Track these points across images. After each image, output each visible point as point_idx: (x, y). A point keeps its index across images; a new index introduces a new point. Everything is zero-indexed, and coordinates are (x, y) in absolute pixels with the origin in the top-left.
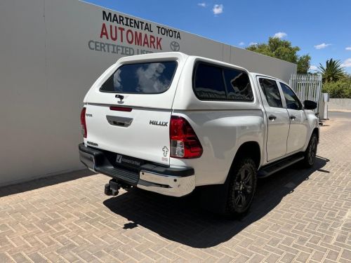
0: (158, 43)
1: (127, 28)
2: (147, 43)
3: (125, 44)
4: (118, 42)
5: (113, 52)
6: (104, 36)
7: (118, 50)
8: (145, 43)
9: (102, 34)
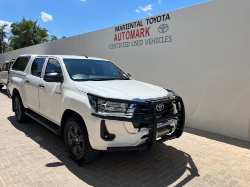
0: (147, 32)
1: (126, 31)
2: (138, 35)
3: (125, 40)
4: (122, 41)
5: (119, 47)
6: (116, 40)
7: (121, 45)
8: (137, 35)
9: (115, 39)
